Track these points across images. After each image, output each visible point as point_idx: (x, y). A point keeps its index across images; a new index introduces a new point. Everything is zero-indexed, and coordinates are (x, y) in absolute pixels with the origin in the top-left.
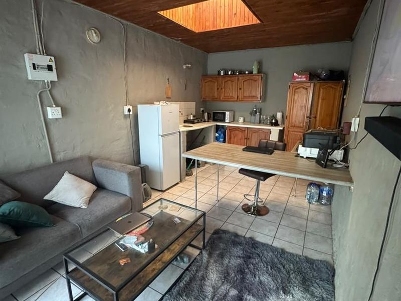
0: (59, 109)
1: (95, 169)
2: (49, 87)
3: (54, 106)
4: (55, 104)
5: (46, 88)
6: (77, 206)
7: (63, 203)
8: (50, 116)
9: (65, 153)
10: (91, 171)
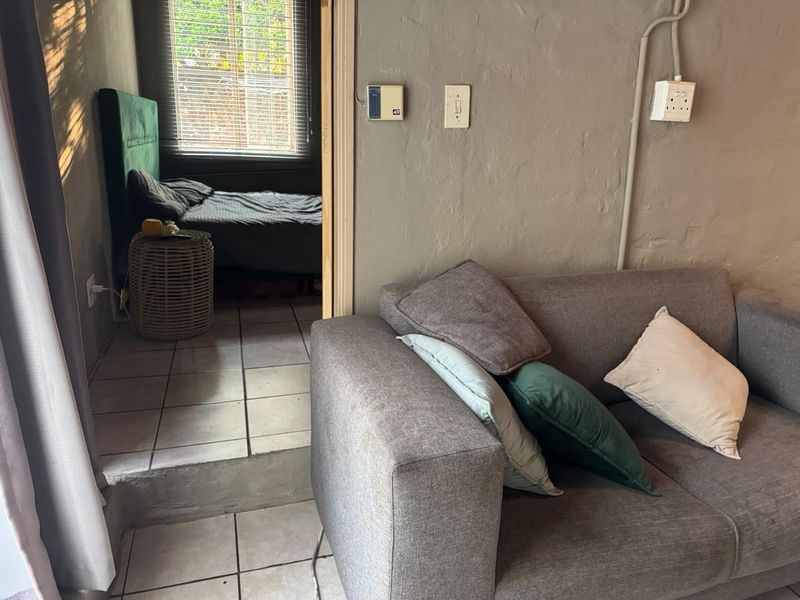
0: (690, 88)
1: (745, 319)
2: (681, 11)
3: (678, 78)
4: (681, 74)
5: (671, 14)
6: (705, 440)
7: (656, 414)
8: (658, 113)
9: (659, 246)
10: (731, 323)
